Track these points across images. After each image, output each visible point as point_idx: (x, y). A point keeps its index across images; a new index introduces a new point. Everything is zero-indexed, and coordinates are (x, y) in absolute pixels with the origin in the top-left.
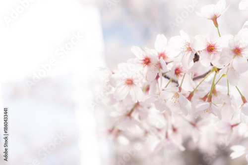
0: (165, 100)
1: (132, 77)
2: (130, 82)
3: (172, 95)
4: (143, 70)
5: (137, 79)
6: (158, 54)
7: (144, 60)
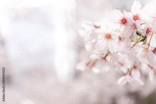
0: (136, 53)
1: (111, 33)
2: (109, 37)
3: (142, 49)
4: (120, 28)
5: (115, 35)
6: (133, 16)
7: (122, 21)
